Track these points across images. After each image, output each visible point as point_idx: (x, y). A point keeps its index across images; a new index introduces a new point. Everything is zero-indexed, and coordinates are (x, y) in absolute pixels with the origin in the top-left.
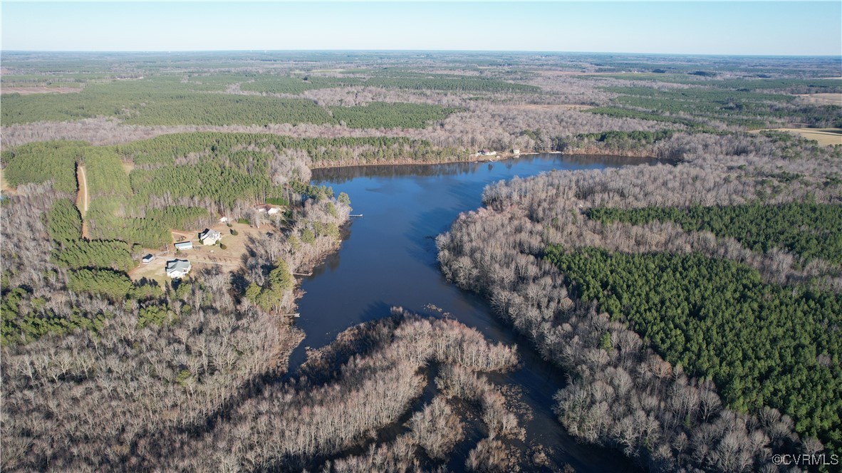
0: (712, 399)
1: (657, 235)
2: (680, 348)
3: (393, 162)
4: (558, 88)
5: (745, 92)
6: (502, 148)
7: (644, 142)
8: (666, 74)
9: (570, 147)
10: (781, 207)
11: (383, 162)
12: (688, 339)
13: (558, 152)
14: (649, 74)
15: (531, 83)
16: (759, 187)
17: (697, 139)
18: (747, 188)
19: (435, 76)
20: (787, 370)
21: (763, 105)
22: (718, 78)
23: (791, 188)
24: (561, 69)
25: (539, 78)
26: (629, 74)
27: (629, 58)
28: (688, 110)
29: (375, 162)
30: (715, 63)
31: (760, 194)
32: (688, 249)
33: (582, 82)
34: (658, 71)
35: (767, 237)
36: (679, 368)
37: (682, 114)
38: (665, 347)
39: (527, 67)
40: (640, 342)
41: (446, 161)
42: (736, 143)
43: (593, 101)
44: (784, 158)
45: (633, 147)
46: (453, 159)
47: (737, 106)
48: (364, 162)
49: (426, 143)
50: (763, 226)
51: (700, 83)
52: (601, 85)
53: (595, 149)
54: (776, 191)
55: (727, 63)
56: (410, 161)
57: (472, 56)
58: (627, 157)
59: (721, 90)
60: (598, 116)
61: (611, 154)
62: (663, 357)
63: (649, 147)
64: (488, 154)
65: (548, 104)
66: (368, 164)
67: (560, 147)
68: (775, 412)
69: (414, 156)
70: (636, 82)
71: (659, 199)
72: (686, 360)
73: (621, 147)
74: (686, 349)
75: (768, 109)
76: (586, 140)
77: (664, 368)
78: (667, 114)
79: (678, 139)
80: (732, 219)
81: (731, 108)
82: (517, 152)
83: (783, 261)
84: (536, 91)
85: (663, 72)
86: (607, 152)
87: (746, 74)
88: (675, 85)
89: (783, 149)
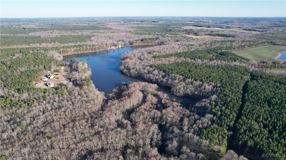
0: (201, 83)
1: (173, 59)
2: (191, 77)
3: (85, 52)
4: (117, 28)
5: (168, 27)
6: (116, 46)
7: (153, 40)
8: (144, 22)
9: (134, 44)
10: (194, 51)
11: (82, 52)
12: (192, 75)
13: (131, 45)
14: (139, 22)
15: (107, 27)
16: (188, 48)
17: (166, 39)
18: (185, 48)
19: (73, 26)
20: (210, 77)
21: (176, 30)
22: (159, 23)
23: (194, 47)
24: (113, 22)
25: (109, 25)
26: (134, 23)
27: (131, 18)
28: (158, 32)
29: (79, 53)
30: (156, 19)
31: (188, 49)
32: (180, 61)
33: (123, 26)
34: (142, 22)
35: (194, 57)
36: (193, 80)
37: (157, 33)
38: (188, 77)
39: (101, 22)
40: (183, 77)
41: (101, 50)
42: (176, 39)
43: (130, 31)
44: (188, 41)
45: (151, 42)
46: (103, 49)
47: (170, 30)
48: (76, 53)
49: (94, 45)
50: (192, 55)
51: (156, 25)
52: (129, 26)
53: (141, 44)
54: (191, 48)
55: (159, 19)
56: (91, 51)
57: (79, 19)
58: (150, 45)
59: (162, 26)
60: (136, 35)
61: (145, 44)
62: (189, 78)
63: (155, 42)
64: (112, 47)
65: (117, 33)
66: (77, 53)
67: (131, 44)
68: (211, 82)
69: (91, 49)
70: (138, 25)
71: (168, 52)
72: (193, 78)
73: (148, 42)
74: (192, 77)
75: (177, 31)
76: (138, 41)
77: (190, 80)
78: (154, 33)
79: (161, 39)
80: (185, 55)
81: (168, 31)
82: (120, 46)
83: (200, 61)
84: (111, 29)
85: (143, 22)
86: (144, 44)
87: (166, 22)
88: (150, 25)
89: (187, 39)
